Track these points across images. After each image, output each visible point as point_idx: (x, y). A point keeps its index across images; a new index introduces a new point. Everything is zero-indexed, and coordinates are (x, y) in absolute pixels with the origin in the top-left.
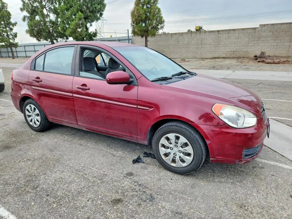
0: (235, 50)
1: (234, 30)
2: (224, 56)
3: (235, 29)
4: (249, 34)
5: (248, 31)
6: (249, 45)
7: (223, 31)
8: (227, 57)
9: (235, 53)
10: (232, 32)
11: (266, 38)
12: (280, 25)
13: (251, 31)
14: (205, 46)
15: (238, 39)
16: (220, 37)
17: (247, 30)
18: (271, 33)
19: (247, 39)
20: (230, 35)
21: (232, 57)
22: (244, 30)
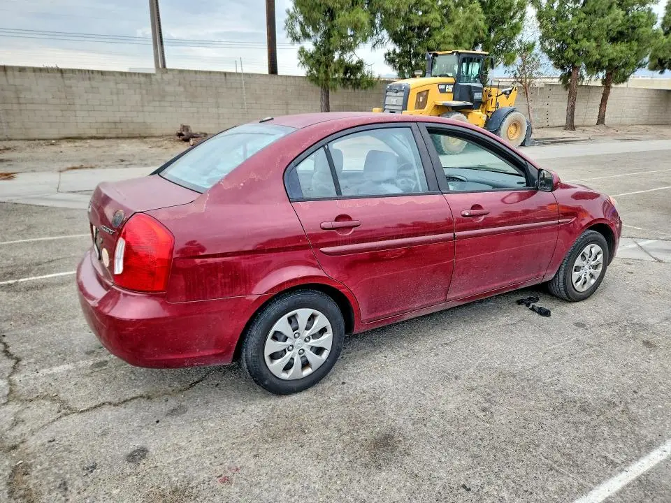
0: (117, 119)
1: (102, 73)
2: (93, 133)
3: (105, 72)
4: (138, 86)
5: (136, 78)
6: (146, 109)
7: (73, 71)
8: (101, 135)
9: (120, 126)
10: (99, 77)
11: (175, 96)
12: (193, 74)
13: (143, 79)
14: (30, 107)
15: (118, 94)
16: (71, 87)
17: (133, 75)
18: (182, 89)
19: (138, 97)
20: (94, 84)
21: (114, 136)
22: (126, 76)
